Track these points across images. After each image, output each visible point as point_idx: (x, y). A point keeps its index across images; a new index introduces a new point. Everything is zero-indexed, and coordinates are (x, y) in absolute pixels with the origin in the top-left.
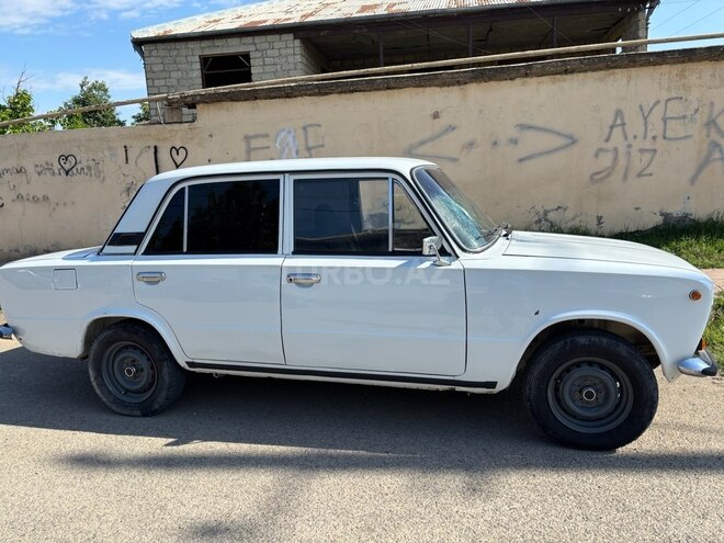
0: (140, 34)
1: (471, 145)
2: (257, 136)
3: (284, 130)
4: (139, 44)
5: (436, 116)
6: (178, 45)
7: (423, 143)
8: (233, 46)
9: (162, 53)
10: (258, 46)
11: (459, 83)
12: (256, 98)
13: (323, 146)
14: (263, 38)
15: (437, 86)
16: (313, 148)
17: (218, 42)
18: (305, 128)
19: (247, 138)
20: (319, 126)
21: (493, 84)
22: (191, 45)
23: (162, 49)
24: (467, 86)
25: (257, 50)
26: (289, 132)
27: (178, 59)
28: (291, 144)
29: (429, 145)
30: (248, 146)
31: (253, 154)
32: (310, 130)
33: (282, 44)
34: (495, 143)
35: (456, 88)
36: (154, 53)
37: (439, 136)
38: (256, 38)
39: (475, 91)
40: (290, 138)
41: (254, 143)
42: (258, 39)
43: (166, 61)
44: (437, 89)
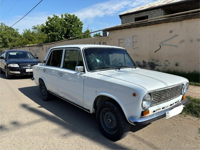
0: (121, 14)
1: (183, 41)
2: (121, 39)
3: (128, 37)
4: (121, 16)
5: (171, 32)
6: (130, 16)
7: (166, 41)
8: (144, 14)
9: (126, 18)
10: (151, 13)
11: (180, 20)
12: (122, 29)
13: (137, 42)
14: (152, 11)
15: (172, 22)
16: (135, 42)
17: (140, 14)
18: (133, 37)
19: (119, 40)
20: (137, 36)
21: (192, 20)
22: (133, 15)
23: (126, 17)
24: (183, 21)
25: (150, 15)
26: (129, 38)
27: (129, 19)
28: (129, 41)
29: (168, 41)
30: (119, 42)
31: (120, 44)
32: (134, 37)
33: (158, 12)
34: (192, 41)
35: (179, 22)
36: (124, 18)
37: (172, 38)
38: (150, 11)
39: (185, 23)
40: (129, 40)
41: (121, 41)
42: (151, 11)
43: (127, 20)
44: (172, 23)
